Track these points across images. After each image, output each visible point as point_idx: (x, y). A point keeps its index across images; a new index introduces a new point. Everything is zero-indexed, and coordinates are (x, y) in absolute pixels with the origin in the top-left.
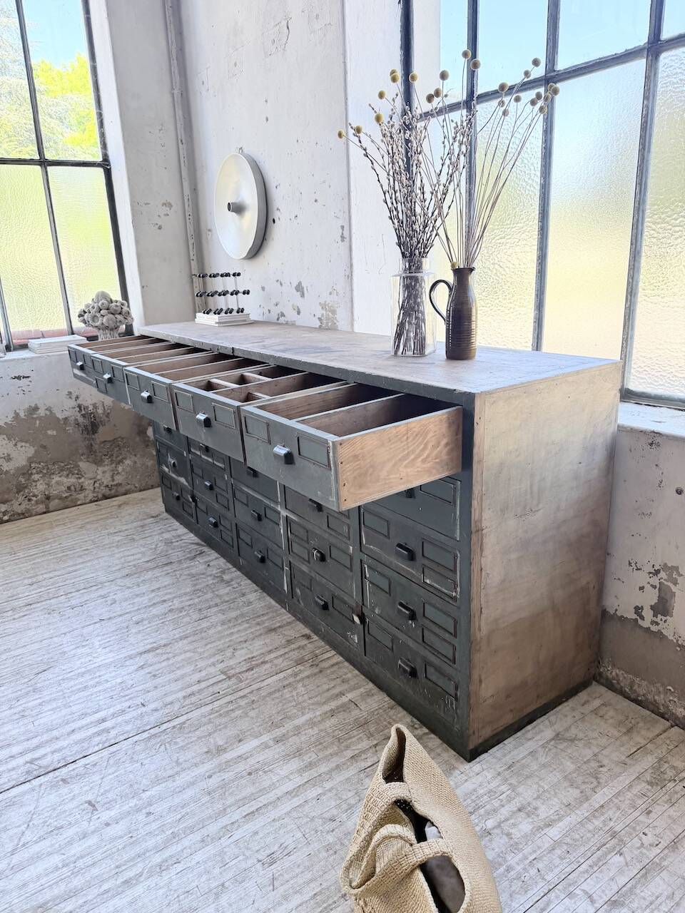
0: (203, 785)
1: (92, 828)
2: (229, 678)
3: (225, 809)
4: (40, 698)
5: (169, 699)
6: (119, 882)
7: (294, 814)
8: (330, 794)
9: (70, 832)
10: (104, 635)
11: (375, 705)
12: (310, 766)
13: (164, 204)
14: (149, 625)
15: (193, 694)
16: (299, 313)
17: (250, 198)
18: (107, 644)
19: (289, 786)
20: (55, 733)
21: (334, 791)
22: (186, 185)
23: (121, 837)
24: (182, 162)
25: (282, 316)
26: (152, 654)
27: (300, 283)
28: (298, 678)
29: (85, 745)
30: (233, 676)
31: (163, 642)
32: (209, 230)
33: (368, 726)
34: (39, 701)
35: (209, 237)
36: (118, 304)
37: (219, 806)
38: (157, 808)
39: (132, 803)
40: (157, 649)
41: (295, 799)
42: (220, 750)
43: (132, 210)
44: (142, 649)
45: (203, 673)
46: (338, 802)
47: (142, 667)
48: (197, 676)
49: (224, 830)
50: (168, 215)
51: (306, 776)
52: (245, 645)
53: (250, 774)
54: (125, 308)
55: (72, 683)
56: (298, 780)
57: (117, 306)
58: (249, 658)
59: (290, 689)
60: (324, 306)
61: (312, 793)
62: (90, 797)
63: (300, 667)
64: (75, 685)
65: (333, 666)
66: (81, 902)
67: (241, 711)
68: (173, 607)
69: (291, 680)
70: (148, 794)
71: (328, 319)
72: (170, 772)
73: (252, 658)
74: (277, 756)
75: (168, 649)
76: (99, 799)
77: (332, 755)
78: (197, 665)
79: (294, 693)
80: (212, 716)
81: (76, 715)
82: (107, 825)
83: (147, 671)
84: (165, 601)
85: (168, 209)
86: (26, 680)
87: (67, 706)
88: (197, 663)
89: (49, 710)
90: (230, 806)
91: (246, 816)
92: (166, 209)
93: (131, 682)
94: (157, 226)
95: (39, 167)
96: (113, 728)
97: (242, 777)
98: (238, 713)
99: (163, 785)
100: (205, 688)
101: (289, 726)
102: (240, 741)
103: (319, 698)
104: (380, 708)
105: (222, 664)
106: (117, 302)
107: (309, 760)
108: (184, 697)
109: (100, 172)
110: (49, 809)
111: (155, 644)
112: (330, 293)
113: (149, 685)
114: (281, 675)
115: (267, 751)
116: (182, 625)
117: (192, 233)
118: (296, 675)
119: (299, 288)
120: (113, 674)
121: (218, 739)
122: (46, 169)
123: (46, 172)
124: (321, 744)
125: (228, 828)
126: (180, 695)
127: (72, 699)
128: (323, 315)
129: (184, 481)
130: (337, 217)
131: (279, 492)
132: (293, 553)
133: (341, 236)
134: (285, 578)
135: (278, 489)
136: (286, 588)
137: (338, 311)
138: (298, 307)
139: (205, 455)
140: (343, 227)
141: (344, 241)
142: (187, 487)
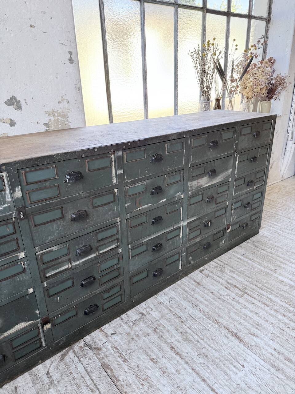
10: (227, 374)
14: (208, 347)
18: (239, 366)
26: (238, 334)
31: (224, 332)
40: (232, 332)
44: (236, 341)
47: (253, 335)
52: (215, 292)
68: (180, 339)
75: (231, 326)
78: (241, 308)
84: (172, 348)
111: (228, 335)
113: (267, 325)
116: (202, 327)
120: (267, 348)
126: (267, 308)
128: (50, 120)
129: (22, 325)
130: (62, 44)
131: (182, 215)
132: (189, 240)
133: (69, 59)
134: (180, 262)
135: (182, 213)
136: (180, 267)
137: (69, 115)
138: (11, 120)
139: (82, 258)
140: (71, 53)
141: (73, 63)
142: (30, 325)
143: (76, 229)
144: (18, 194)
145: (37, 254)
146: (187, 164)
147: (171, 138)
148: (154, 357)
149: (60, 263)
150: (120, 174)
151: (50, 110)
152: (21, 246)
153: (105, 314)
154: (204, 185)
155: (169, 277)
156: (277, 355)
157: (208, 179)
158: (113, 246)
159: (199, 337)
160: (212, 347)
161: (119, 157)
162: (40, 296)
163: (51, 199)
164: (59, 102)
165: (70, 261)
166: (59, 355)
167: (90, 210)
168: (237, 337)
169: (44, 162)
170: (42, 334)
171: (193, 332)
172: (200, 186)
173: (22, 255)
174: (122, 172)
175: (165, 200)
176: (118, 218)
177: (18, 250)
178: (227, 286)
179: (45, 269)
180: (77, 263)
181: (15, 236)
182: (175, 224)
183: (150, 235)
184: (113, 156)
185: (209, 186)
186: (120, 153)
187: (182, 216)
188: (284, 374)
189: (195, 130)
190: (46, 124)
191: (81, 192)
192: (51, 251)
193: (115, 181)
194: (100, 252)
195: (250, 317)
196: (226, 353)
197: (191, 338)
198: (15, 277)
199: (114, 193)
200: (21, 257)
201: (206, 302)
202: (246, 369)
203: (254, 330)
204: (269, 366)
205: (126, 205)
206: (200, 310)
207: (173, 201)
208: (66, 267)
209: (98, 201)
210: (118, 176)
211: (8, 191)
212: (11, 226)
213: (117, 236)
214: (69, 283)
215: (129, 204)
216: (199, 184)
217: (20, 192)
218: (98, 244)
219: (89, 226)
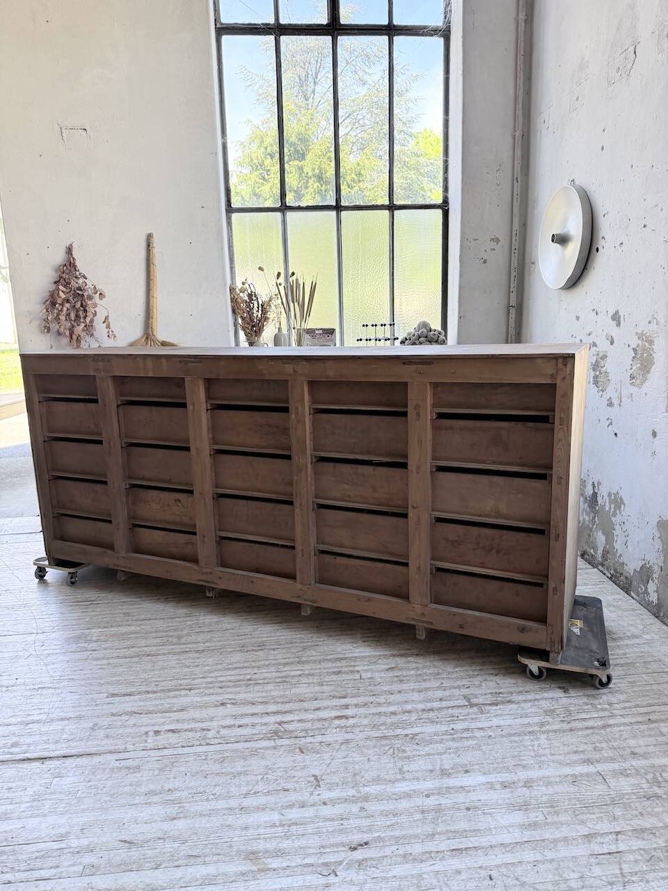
0: (419, 801)
1: (311, 801)
2: (472, 705)
3: (433, 835)
4: (301, 670)
5: (408, 707)
6: (321, 861)
7: (503, 870)
8: (548, 865)
9: (293, 797)
11: (627, 788)
12: (534, 826)
13: (492, 240)
15: (432, 710)
16: (612, 343)
17: (576, 228)
19: (506, 838)
20: (305, 705)
21: (555, 865)
22: (516, 220)
23: (332, 820)
24: (515, 198)
25: (593, 346)
27: (617, 312)
28: (544, 729)
29: (326, 724)
30: (476, 705)
32: (533, 263)
33: (613, 808)
34: (300, 672)
35: (532, 269)
36: (436, 333)
37: (429, 829)
38: (372, 807)
39: (352, 792)
41: (508, 855)
42: (444, 773)
43: (462, 246)
45: (447, 693)
46: (557, 878)
48: (439, 694)
49: (428, 855)
50: (494, 249)
51: (528, 835)
53: (468, 809)
54: (442, 337)
55: (330, 665)
56: (517, 836)
57: (434, 335)
58: (496, 693)
59: (532, 737)
60: (640, 336)
61: (529, 855)
62: (317, 773)
63: (548, 719)
64: (331, 668)
65: (587, 728)
66: (285, 864)
67: (475, 742)
69: (537, 728)
70: (367, 789)
71: (644, 349)
72: (392, 778)
73: (500, 693)
74: (500, 801)
76: (324, 777)
77: (562, 824)
79: (536, 743)
80: (445, 737)
81: (325, 694)
82: (325, 804)
83: (396, 674)
85: (496, 243)
86: (295, 651)
87: (321, 684)
88: (443, 681)
89: (305, 683)
90: (439, 834)
91: (453, 850)
92: (493, 245)
93: (379, 680)
94: (482, 261)
95: (387, 211)
96: (352, 717)
97: (459, 809)
98: (471, 742)
99: (383, 787)
100: (445, 708)
101: (522, 775)
102: (467, 772)
103: (562, 757)
104: (633, 793)
105: (467, 690)
106: (435, 330)
107: (534, 819)
108: (423, 710)
109: (438, 213)
110: (282, 770)
112: (650, 322)
114: (526, 721)
115: (492, 792)
117: (516, 264)
118: (542, 725)
119: (616, 318)
121: (445, 762)
122: (393, 212)
123: (393, 215)
124: (552, 807)
125: (432, 855)
127: (326, 679)
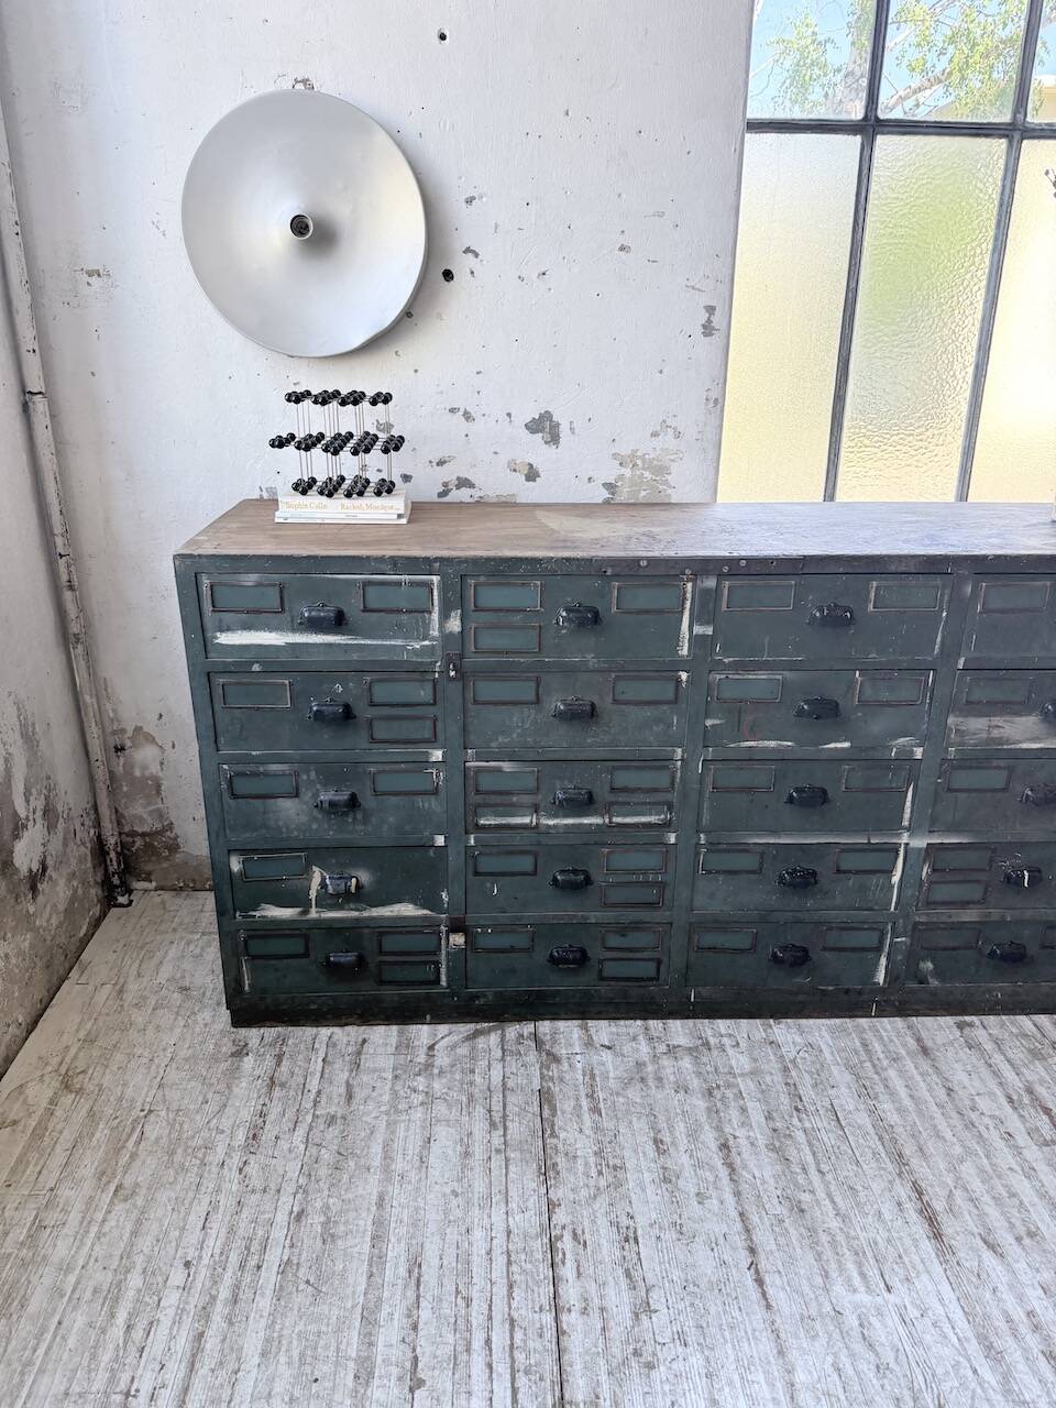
10: (826, 1275)
14: (823, 1196)
25: (461, 486)
26: (943, 1218)
27: (545, 415)
31: (903, 1191)
40: (927, 1206)
44: (920, 1229)
52: (961, 1094)
60: (628, 460)
68: (761, 1141)
71: (636, 484)
75: (936, 1192)
78: (1011, 1169)
84: (725, 1146)
111: (908, 1205)
116: (844, 1148)
119: (543, 426)
120: (1007, 1295)
128: (621, 477)
129: (407, 910)
130: (693, 288)
131: (908, 810)
132: (930, 904)
133: (703, 325)
134: (883, 961)
135: (908, 804)
136: (881, 977)
137: (674, 468)
138: (531, 466)
139: (566, 816)
140: (711, 310)
141: (712, 335)
142: (425, 918)
143: (561, 740)
144: (454, 625)
145: (467, 764)
146: (949, 653)
147: (893, 568)
148: (667, 1139)
149: (512, 805)
150: (704, 636)
151: (625, 450)
152: (441, 736)
153: (603, 988)
154: (1021, 742)
155: (831, 988)
156: (1024, 1329)
157: (1042, 726)
158: (652, 819)
159: (818, 1164)
160: (833, 1202)
161: (706, 591)
162: (455, 860)
163: (519, 653)
164: (655, 434)
165: (536, 809)
166: (471, 1027)
167: (605, 704)
168: (931, 1220)
169: (518, 571)
170: (443, 952)
171: (810, 1144)
172: (1000, 741)
173: (437, 755)
174: (709, 631)
175: (846, 745)
176: (679, 751)
177: (433, 741)
178: (1015, 1097)
179: (478, 806)
180: (551, 822)
181: (431, 711)
182: (879, 830)
183: (774, 832)
184: (689, 585)
185: (1041, 749)
186: (711, 583)
187: (907, 815)
188: (1006, 1378)
189: (998, 557)
190: (610, 487)
191: (589, 656)
192: (499, 770)
193: (685, 652)
194: (614, 819)
195: (1021, 1203)
196: (862, 1235)
197: (792, 1153)
198: (416, 797)
199: (678, 681)
200: (433, 759)
201: (907, 1102)
202: (891, 1298)
203: (1006, 1239)
204: (970, 1334)
205: (709, 723)
206: (872, 1112)
207: (877, 755)
208: (526, 820)
209: (630, 690)
210: (696, 641)
211: (435, 616)
212: (429, 687)
213: (669, 796)
214: (526, 863)
215: (717, 722)
216: (995, 733)
217: (458, 622)
218: (612, 798)
219: (594, 742)
